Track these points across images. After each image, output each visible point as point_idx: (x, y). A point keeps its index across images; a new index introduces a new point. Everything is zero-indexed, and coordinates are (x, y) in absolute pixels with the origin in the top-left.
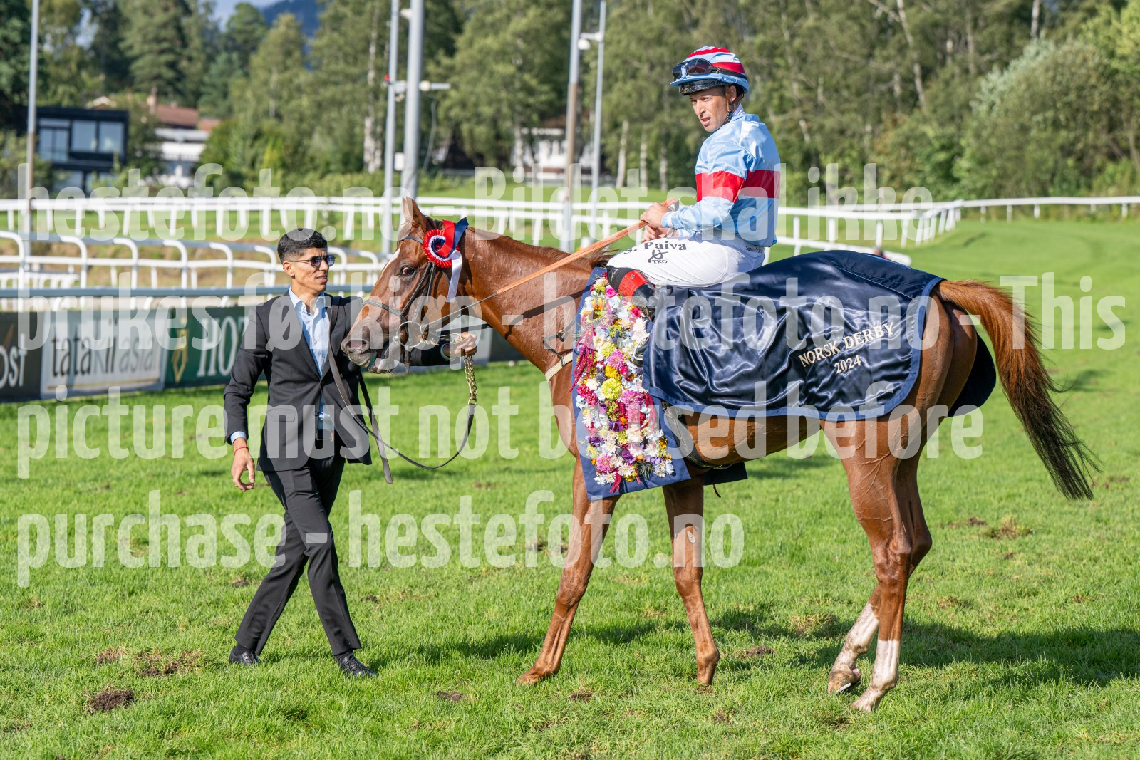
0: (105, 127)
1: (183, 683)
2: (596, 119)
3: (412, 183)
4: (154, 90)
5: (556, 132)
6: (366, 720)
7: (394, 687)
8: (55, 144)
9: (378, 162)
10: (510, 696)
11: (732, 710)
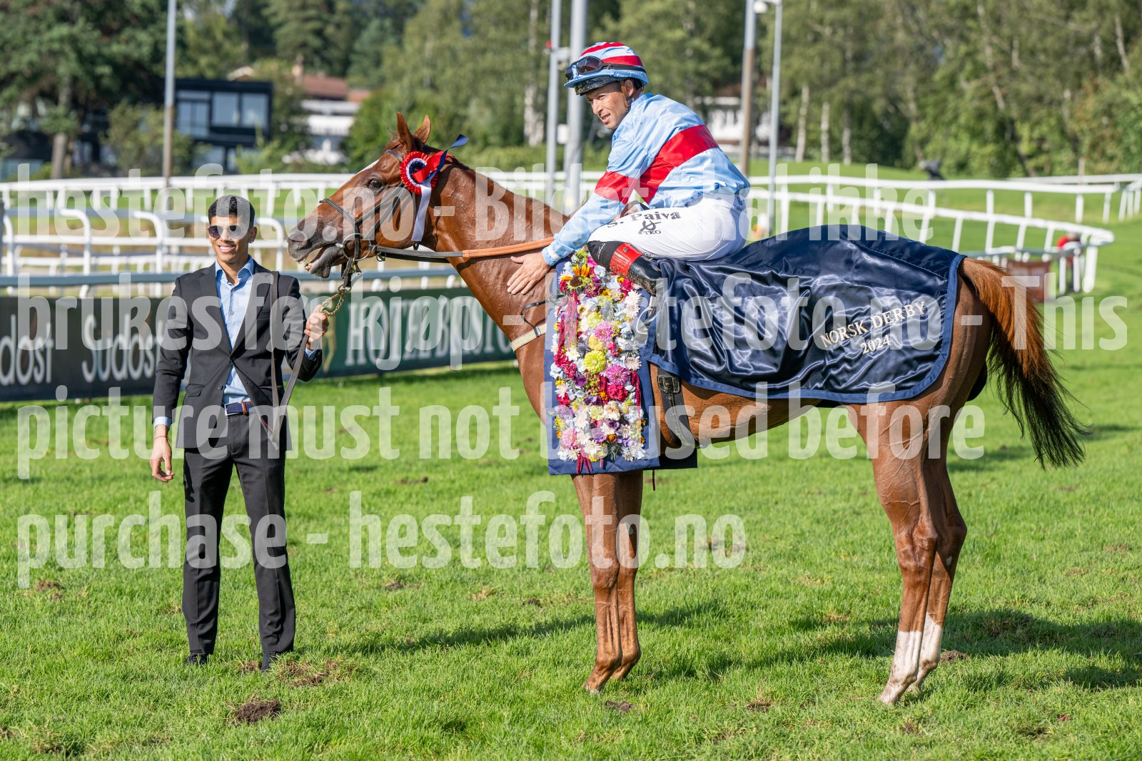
0: (248, 99)
1: (332, 694)
2: (774, 87)
3: (577, 157)
4: (300, 58)
5: (731, 101)
6: (529, 732)
7: (559, 697)
8: (195, 118)
9: (539, 135)
10: (683, 706)
11: (922, 720)
